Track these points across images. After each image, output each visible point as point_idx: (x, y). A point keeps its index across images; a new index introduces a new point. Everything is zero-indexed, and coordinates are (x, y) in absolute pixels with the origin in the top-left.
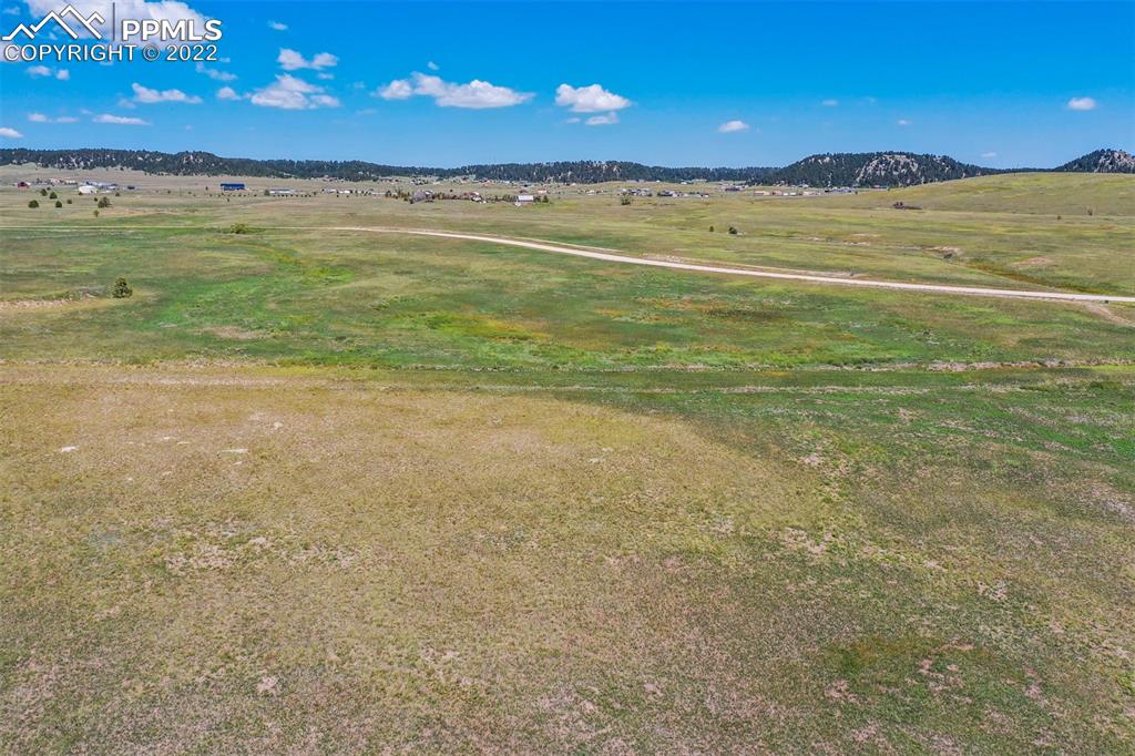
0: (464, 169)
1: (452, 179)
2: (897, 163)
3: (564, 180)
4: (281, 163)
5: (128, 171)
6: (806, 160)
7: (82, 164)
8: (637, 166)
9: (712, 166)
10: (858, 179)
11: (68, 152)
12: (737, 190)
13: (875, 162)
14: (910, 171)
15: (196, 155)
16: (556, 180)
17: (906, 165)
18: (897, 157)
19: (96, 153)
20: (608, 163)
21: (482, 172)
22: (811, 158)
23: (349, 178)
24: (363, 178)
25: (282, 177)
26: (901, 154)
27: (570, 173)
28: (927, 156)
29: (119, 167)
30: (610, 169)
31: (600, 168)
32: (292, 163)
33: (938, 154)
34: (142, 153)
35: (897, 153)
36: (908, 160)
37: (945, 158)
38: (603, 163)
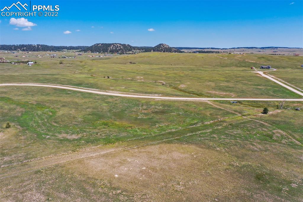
2: (118, 46)
3: (24, 50)
8: (46, 46)
9: (68, 46)
10: (109, 50)
13: (112, 46)
14: (121, 48)
17: (120, 47)
18: (117, 44)
20: (37, 45)
22: (96, 44)
26: (118, 44)
27: (25, 48)
28: (124, 44)
30: (39, 47)
31: (35, 46)
33: (127, 44)
36: (120, 45)
37: (128, 45)
38: (36, 45)
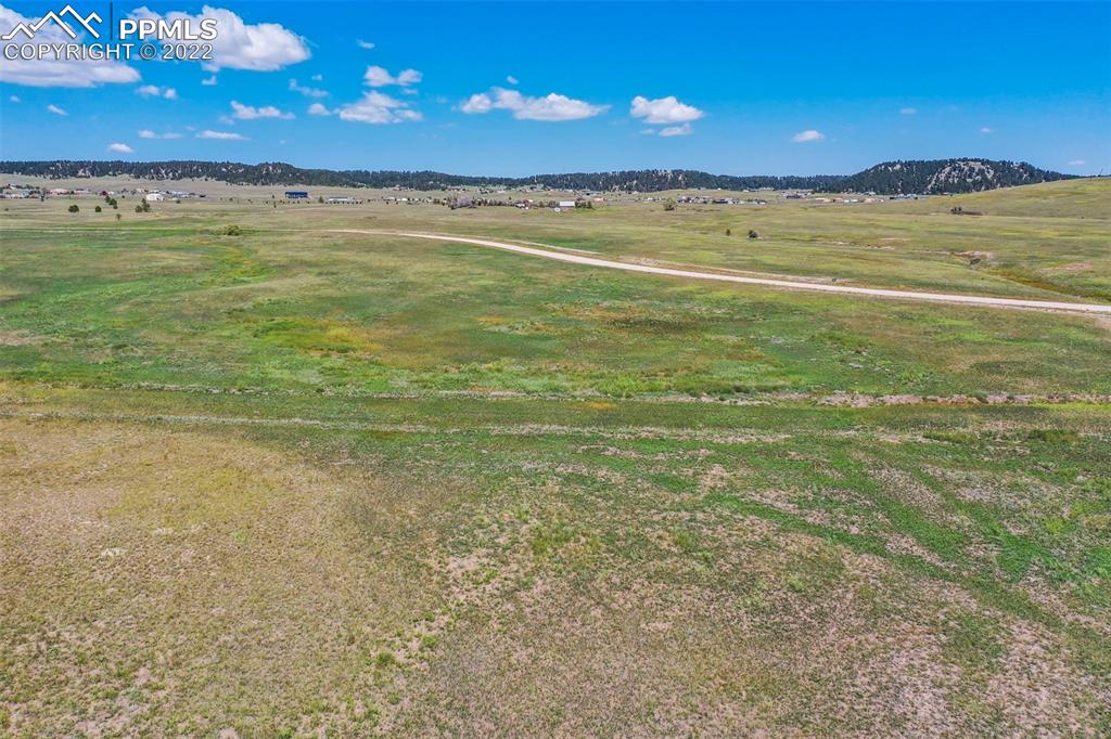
0: (532, 179)
1: (519, 188)
2: (972, 169)
3: (630, 189)
4: (358, 173)
5: (212, 182)
6: (876, 168)
7: (171, 175)
8: (703, 174)
9: (779, 175)
10: (929, 187)
11: (161, 165)
12: (799, 197)
13: (948, 169)
14: (985, 178)
15: (275, 166)
16: (622, 189)
17: (981, 172)
18: (971, 163)
19: (184, 165)
20: (673, 172)
21: (550, 181)
22: (880, 165)
23: (419, 188)
24: (432, 188)
25: (354, 186)
26: (976, 160)
27: (635, 182)
28: (1004, 163)
29: (204, 177)
30: (675, 178)
31: (665, 177)
32: (367, 173)
33: (1016, 160)
34: (226, 165)
35: (972, 160)
36: (983, 167)
37: (1023, 165)
38: (669, 171)
